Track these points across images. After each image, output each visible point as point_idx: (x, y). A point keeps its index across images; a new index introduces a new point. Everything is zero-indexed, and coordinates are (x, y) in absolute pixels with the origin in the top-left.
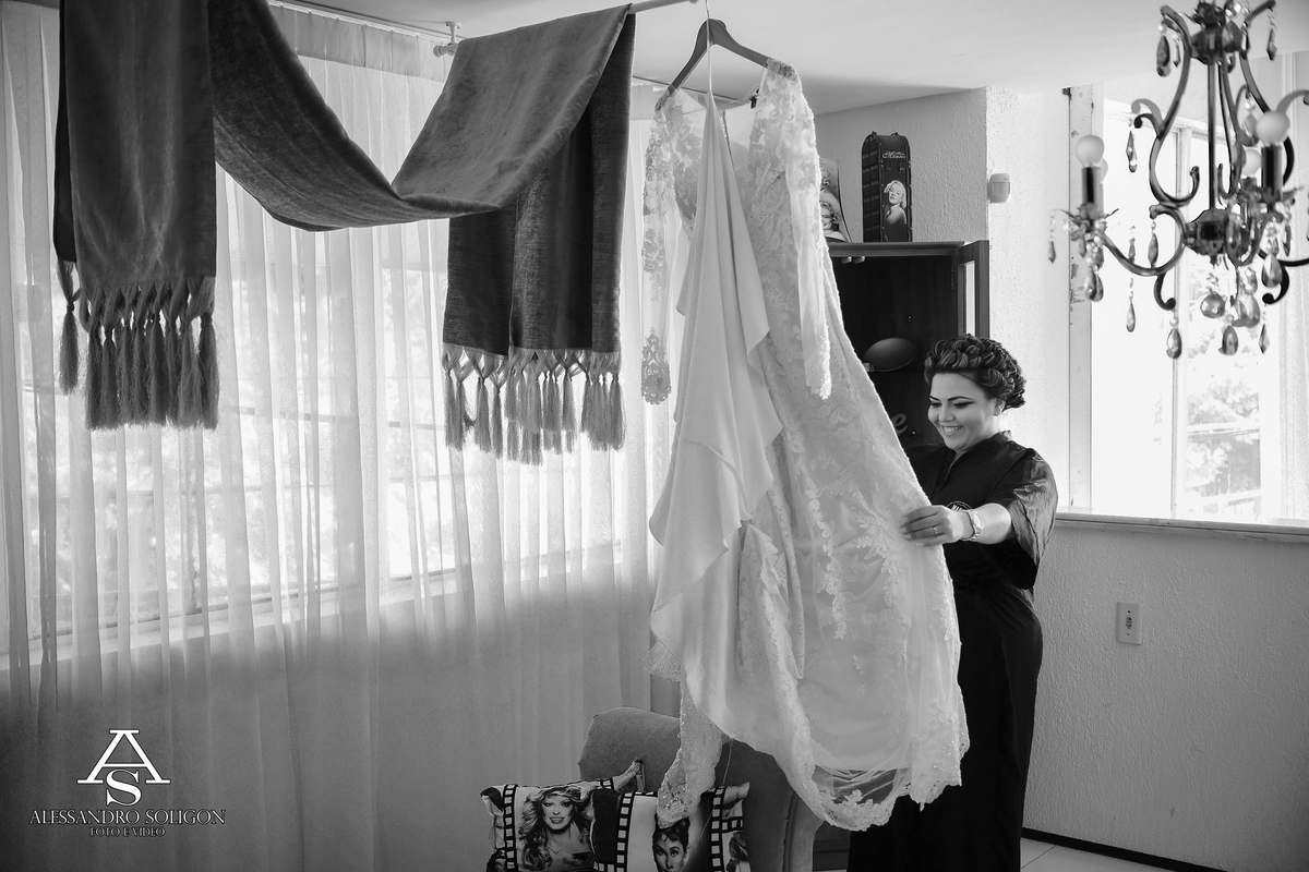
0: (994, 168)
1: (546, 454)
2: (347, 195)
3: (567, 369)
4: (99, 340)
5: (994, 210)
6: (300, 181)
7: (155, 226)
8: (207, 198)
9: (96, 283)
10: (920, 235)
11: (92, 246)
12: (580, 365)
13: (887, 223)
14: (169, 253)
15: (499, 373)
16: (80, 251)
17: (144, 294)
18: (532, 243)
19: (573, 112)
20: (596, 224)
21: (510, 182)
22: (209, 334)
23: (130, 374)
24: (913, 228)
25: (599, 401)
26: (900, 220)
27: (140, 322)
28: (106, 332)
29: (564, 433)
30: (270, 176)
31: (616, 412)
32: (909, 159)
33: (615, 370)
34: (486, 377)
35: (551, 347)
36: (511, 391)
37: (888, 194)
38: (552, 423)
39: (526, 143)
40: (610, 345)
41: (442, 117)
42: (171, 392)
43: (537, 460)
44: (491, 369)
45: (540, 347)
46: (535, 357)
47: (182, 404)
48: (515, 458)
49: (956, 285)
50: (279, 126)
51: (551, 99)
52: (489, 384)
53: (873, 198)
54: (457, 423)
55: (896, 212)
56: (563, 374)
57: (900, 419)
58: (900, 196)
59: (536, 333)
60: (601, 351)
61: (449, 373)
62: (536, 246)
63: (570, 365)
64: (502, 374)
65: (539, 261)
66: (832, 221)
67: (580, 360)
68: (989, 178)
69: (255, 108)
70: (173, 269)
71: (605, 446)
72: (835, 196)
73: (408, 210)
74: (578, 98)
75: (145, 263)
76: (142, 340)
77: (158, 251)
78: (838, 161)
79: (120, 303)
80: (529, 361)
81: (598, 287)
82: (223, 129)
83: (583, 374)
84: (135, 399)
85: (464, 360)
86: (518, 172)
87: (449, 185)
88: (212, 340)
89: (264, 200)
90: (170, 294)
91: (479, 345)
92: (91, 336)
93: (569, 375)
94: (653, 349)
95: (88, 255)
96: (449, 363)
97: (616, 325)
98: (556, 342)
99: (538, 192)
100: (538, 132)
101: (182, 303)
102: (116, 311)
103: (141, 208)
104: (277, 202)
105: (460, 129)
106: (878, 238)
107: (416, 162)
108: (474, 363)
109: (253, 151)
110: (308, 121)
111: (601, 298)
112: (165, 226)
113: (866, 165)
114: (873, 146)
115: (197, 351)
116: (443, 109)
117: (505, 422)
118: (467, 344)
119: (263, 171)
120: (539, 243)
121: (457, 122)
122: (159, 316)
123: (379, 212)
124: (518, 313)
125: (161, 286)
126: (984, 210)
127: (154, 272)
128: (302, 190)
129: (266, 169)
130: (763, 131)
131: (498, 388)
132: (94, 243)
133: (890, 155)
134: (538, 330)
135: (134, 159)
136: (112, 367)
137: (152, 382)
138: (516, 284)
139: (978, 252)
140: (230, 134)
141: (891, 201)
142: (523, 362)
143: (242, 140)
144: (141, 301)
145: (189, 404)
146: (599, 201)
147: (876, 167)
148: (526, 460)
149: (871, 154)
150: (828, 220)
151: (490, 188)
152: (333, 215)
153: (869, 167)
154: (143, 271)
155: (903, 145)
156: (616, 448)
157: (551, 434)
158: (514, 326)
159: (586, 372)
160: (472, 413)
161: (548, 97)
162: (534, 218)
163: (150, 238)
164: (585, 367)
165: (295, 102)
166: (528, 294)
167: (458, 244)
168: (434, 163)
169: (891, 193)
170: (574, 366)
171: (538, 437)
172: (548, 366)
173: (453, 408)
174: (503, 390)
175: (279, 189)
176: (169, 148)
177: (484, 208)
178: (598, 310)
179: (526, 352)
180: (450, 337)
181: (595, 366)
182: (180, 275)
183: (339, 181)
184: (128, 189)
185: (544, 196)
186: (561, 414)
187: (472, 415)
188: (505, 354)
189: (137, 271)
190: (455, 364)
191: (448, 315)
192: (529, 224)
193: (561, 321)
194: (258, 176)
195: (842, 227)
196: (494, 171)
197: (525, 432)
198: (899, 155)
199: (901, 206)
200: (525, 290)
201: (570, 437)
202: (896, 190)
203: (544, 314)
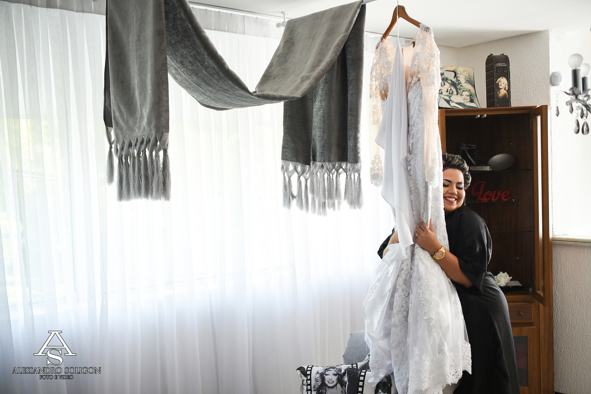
0: (552, 70)
1: (329, 210)
2: (230, 94)
3: (337, 171)
4: (122, 161)
5: (553, 89)
6: (210, 88)
7: (144, 111)
8: (164, 98)
9: (121, 137)
10: (515, 103)
11: (119, 120)
12: (343, 169)
13: (498, 98)
14: (149, 123)
15: (307, 174)
16: (114, 122)
17: (139, 141)
18: (320, 113)
19: (335, 52)
20: (349, 103)
21: (306, 85)
22: (166, 158)
23: (134, 176)
24: (511, 100)
25: (351, 186)
26: (505, 96)
27: (139, 154)
28: (125, 158)
29: (336, 202)
30: (197, 86)
31: (359, 192)
32: (509, 66)
33: (358, 171)
34: (301, 175)
35: (329, 161)
36: (312, 182)
37: (498, 83)
38: (330, 196)
39: (314, 67)
40: (356, 160)
41: (279, 56)
42: (150, 184)
43: (325, 214)
44: (303, 172)
45: (324, 161)
46: (322, 166)
47: (154, 190)
48: (314, 213)
49: (532, 128)
50: (199, 64)
51: (326, 46)
52: (302, 178)
53: (491, 86)
54: (288, 196)
55: (503, 92)
56: (336, 174)
57: (506, 194)
58: (505, 84)
59: (323, 155)
60: (352, 163)
61: (284, 174)
62: (322, 115)
63: (339, 169)
64: (308, 174)
65: (324, 121)
66: (470, 98)
67: (344, 167)
68: (551, 74)
69: (189, 56)
70: (150, 130)
71: (355, 207)
72: (472, 85)
73: (257, 100)
74: (338, 45)
75: (140, 126)
76: (139, 161)
77: (145, 121)
78: (474, 69)
79: (130, 145)
80: (319, 168)
81: (350, 133)
82: (176, 66)
83: (345, 173)
84: (136, 188)
85: (291, 168)
86: (309, 81)
87: (280, 87)
88: (167, 161)
89: (196, 97)
90: (150, 141)
91: (298, 161)
92: (119, 160)
93: (338, 174)
94: (377, 161)
95: (117, 124)
96: (284, 169)
97: (359, 150)
98: (332, 159)
99: (322, 89)
100: (320, 61)
101: (155, 144)
102: (128, 149)
103: (138, 103)
104: (201, 98)
105: (286, 61)
106: (494, 106)
107: (267, 77)
108: (295, 169)
109: (189, 75)
110: (211, 61)
111: (352, 138)
112: (147, 110)
113: (488, 70)
114: (491, 61)
115: (162, 166)
116: (279, 52)
117: (310, 196)
118: (292, 161)
119: (194, 84)
120: (323, 113)
121: (285, 58)
122: (145, 151)
123: (246, 101)
124: (315, 145)
125: (146, 137)
126: (548, 90)
127: (143, 131)
128: (211, 92)
129: (195, 83)
130: (417, 58)
131: (306, 180)
132: (120, 119)
133: (499, 64)
134: (323, 153)
135: (135, 81)
136: (127, 174)
137: (143, 180)
138: (313, 132)
139: (542, 111)
140: (179, 68)
141: (500, 87)
142: (317, 168)
143: (184, 71)
144: (138, 144)
145: (158, 190)
146: (350, 92)
147: (492, 71)
148: (320, 213)
149: (490, 65)
150: (469, 97)
151: (297, 88)
152: (226, 103)
153: (489, 71)
154: (139, 131)
155: (505, 59)
156: (359, 208)
157: (331, 202)
158: (313, 152)
159: (346, 173)
160: (295, 192)
161: (325, 45)
162: (321, 101)
163: (142, 116)
164: (345, 171)
165: (205, 53)
166: (319, 137)
167: (288, 114)
168: (275, 77)
169: (500, 83)
170: (341, 170)
171: (325, 203)
172: (328, 170)
173: (286, 190)
174: (309, 181)
175: (202, 92)
176: (149, 76)
177: (292, 98)
178: (350, 143)
179: (318, 164)
180: (285, 158)
181: (349, 170)
182: (154, 132)
183: (226, 88)
184: (134, 94)
185: (325, 91)
186: (335, 192)
187: (295, 193)
188: (309, 165)
189: (137, 131)
190: (287, 170)
191: (284, 147)
192: (319, 104)
193: (334, 149)
194: (192, 87)
195: (475, 100)
196: (299, 81)
197: (319, 200)
198: (504, 65)
199: (505, 89)
200: (317, 135)
201: (339, 203)
202: (502, 82)
203: (327, 146)
